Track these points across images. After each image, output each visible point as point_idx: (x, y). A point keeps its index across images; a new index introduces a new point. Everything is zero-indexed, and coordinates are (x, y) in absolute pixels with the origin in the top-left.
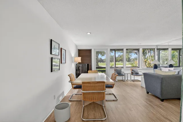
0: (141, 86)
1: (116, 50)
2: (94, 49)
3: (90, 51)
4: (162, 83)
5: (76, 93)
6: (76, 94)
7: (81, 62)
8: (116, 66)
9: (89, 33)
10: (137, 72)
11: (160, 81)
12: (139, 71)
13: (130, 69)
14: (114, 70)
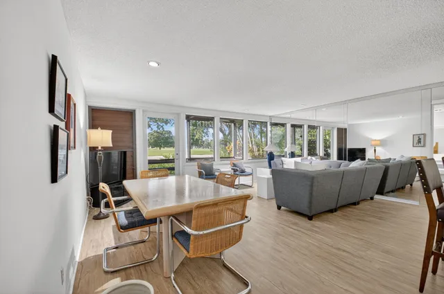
0: (257, 195)
1: (191, 119)
2: (143, 111)
3: (131, 114)
4: (312, 186)
5: (113, 245)
6: (117, 248)
7: (111, 145)
8: (193, 156)
9: (153, 64)
10: (243, 168)
11: (309, 183)
12: (244, 165)
13: (229, 162)
14: (197, 167)
